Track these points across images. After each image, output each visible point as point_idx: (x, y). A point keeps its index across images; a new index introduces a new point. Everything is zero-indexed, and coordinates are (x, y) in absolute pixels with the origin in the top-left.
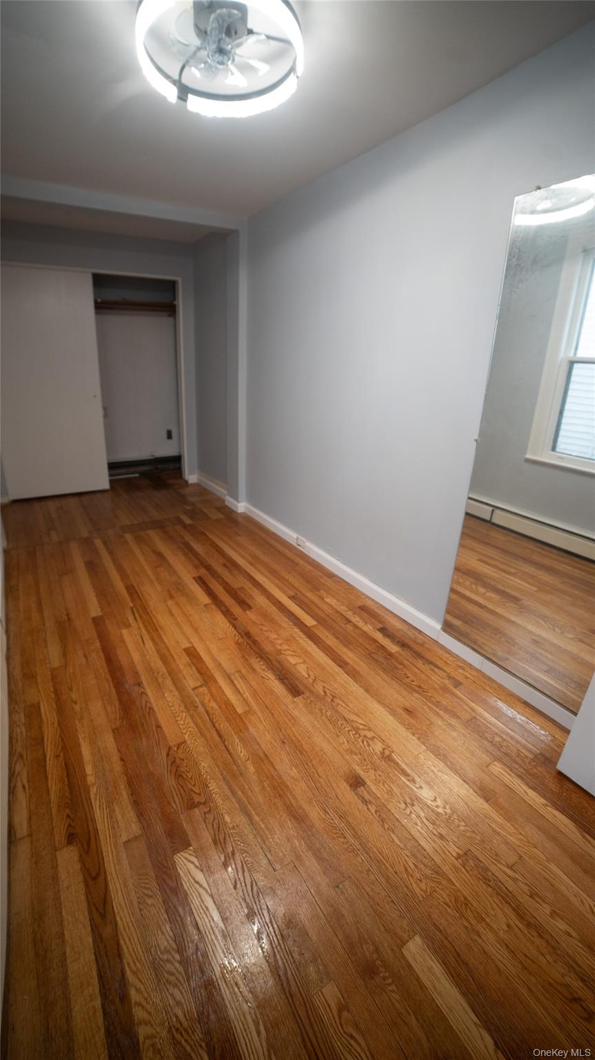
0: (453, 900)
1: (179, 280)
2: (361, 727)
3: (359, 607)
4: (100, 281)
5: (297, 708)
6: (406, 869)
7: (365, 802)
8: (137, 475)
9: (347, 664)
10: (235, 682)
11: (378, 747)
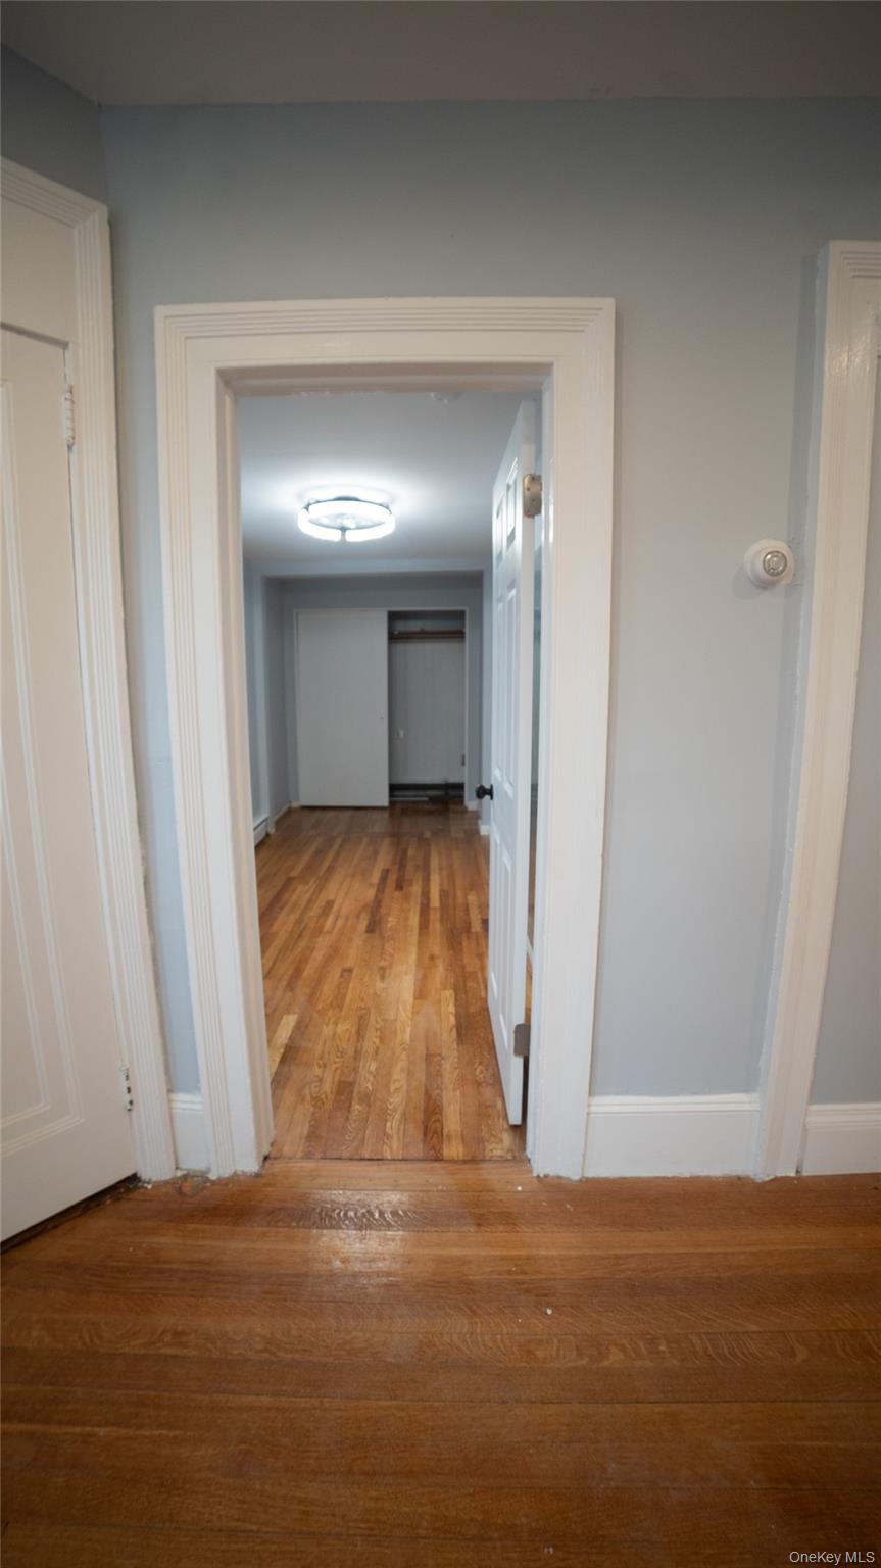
0: (332, 1015)
1: (465, 609)
2: (388, 954)
5: (358, 939)
6: (325, 999)
7: (341, 976)
8: (427, 799)
9: (427, 927)
11: (384, 963)
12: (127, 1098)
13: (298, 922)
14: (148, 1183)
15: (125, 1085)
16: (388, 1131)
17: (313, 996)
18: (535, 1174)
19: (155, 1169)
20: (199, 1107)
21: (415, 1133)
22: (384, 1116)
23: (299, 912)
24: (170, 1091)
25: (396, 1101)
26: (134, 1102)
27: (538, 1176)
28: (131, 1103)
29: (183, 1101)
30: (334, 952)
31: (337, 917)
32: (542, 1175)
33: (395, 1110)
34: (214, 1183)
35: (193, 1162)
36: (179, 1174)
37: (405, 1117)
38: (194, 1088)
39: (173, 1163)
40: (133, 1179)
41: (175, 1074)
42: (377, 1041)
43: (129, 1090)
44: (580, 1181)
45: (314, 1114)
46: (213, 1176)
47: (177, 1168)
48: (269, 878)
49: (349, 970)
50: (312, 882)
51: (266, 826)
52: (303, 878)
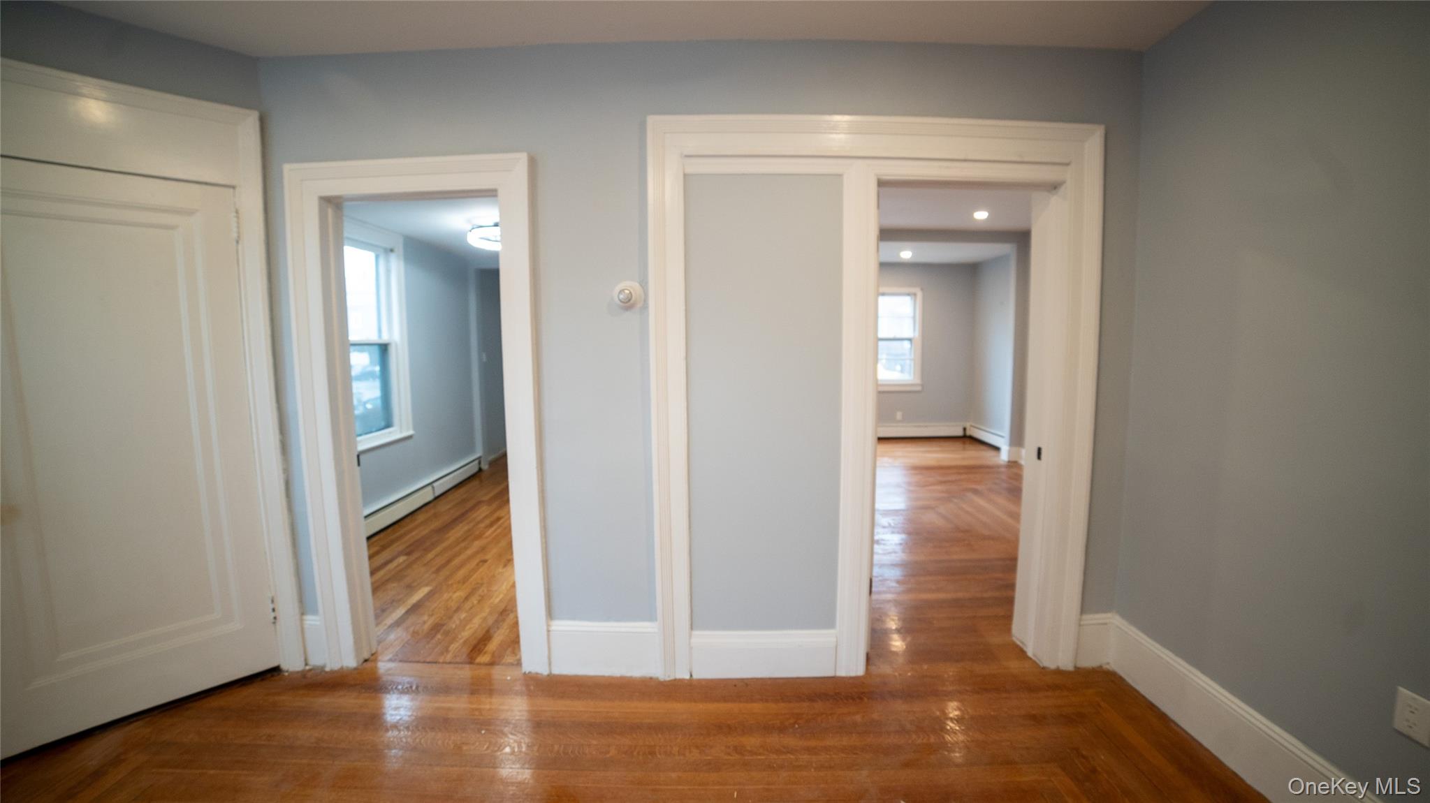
6: (456, 579)
12: (273, 615)
13: (469, 530)
14: (287, 671)
15: (271, 606)
16: (451, 648)
17: (447, 578)
18: (523, 671)
19: (292, 664)
20: (318, 623)
21: (465, 650)
22: (453, 640)
23: (472, 525)
24: (303, 614)
25: (466, 634)
26: (278, 618)
27: (525, 673)
28: (275, 618)
29: (311, 620)
30: (483, 549)
31: (498, 528)
32: (527, 672)
33: (460, 639)
34: (326, 672)
35: (316, 660)
36: (308, 668)
37: (465, 642)
38: (315, 612)
39: (303, 659)
40: (276, 670)
41: (305, 604)
42: (475, 602)
43: (274, 610)
44: (548, 675)
45: (409, 640)
46: (327, 669)
47: (306, 664)
48: (464, 501)
49: (485, 561)
50: (494, 505)
51: (480, 463)
52: (490, 502)
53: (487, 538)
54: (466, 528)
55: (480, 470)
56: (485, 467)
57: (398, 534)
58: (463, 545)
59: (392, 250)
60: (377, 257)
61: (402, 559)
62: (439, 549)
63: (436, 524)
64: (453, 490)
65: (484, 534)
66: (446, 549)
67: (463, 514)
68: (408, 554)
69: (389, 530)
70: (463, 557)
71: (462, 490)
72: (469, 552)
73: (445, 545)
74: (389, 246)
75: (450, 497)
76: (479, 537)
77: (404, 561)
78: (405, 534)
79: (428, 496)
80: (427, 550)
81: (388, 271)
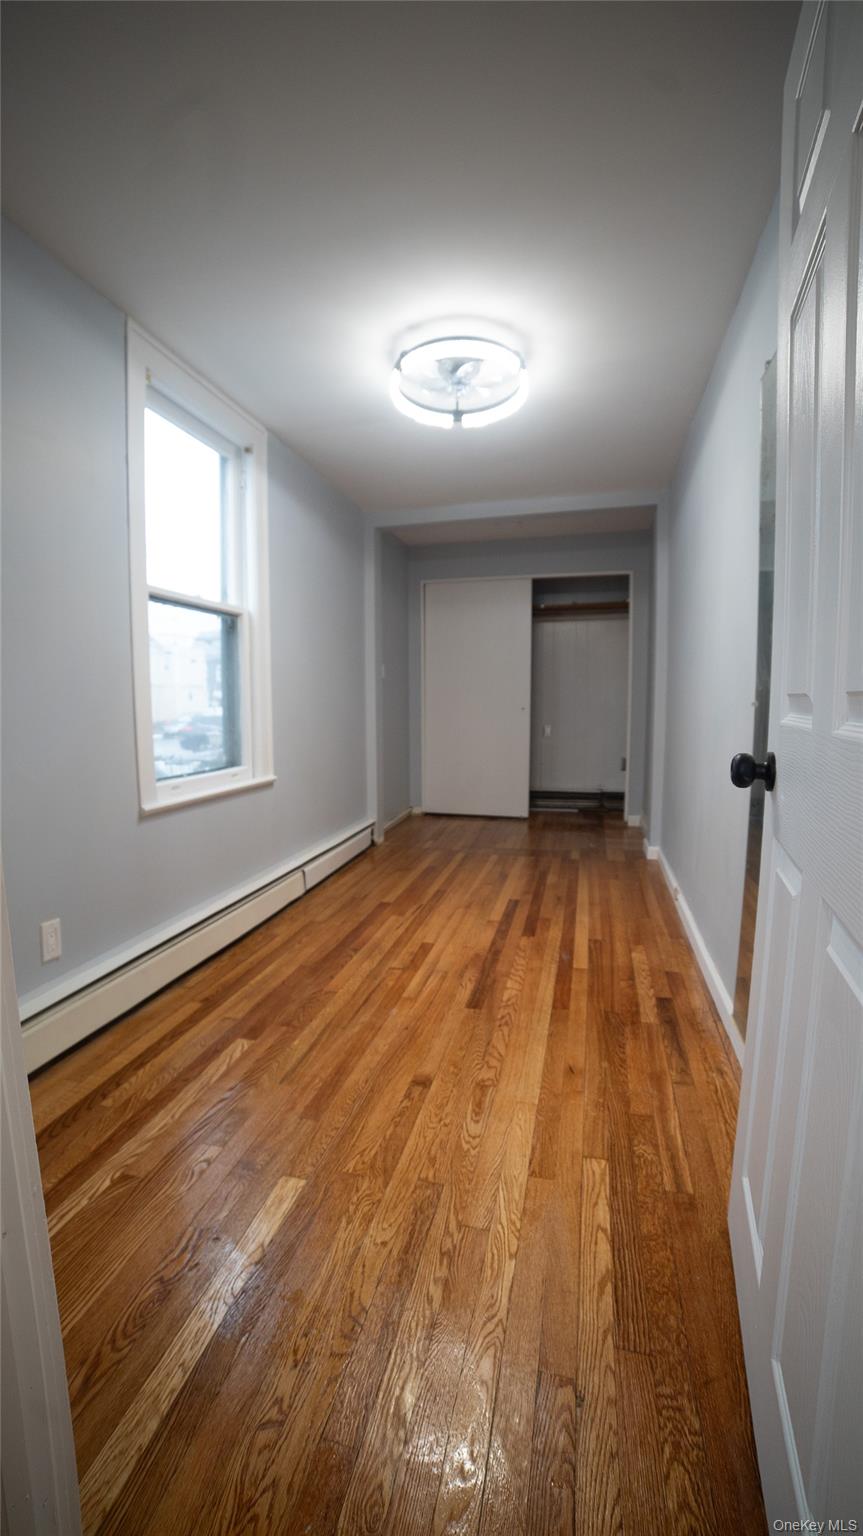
0: (368, 1192)
1: (631, 573)
2: (496, 1054)
3: (667, 973)
4: (540, 587)
5: (456, 1014)
6: (365, 1150)
7: (408, 1096)
8: (576, 811)
9: (566, 1007)
10: (432, 977)
11: (486, 1074)
13: (372, 976)
17: (345, 1139)
30: (410, 1040)
31: (431, 972)
48: (355, 902)
49: (424, 1083)
50: (410, 913)
51: (372, 833)
52: (399, 906)
53: (413, 999)
54: (367, 967)
55: (373, 843)
56: (379, 839)
57: (241, 969)
58: (365, 1017)
59: (248, 450)
60: (224, 460)
61: (240, 1046)
62: (317, 1024)
63: (308, 952)
64: (335, 877)
65: (403, 988)
66: (331, 1027)
67: (356, 932)
68: (253, 1033)
69: (225, 957)
70: (369, 1060)
71: (349, 878)
72: (382, 1044)
73: (330, 1010)
74: (243, 444)
75: (331, 890)
76: (396, 995)
77: (245, 1055)
78: (250, 973)
79: (294, 889)
80: (293, 1026)
81: (241, 488)
